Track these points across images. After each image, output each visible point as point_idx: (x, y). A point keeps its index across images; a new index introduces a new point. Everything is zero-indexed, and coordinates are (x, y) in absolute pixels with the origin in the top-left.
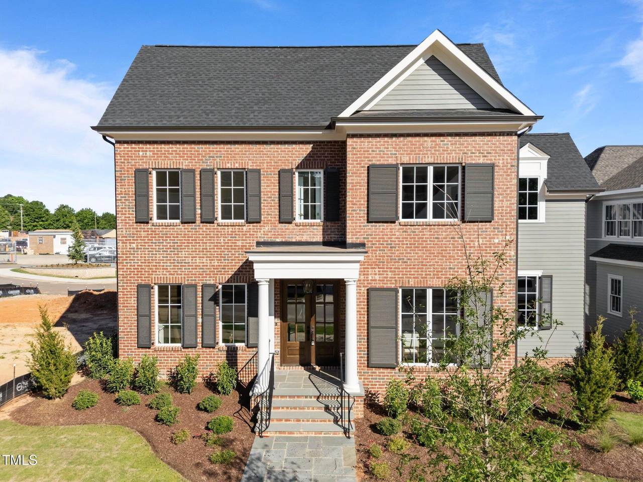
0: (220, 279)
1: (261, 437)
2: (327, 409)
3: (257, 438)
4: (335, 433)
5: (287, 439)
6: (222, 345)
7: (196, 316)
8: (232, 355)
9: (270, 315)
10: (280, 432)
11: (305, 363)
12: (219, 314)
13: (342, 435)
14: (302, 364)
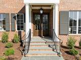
0: (16, 12)
1: (25, 56)
2: (49, 46)
3: (23, 57)
4: (54, 54)
5: (36, 57)
6: (17, 30)
7: (9, 22)
8: (20, 33)
9: (30, 22)
10: (33, 54)
11: (40, 36)
12: (16, 22)
13: (57, 55)
14: (39, 36)
